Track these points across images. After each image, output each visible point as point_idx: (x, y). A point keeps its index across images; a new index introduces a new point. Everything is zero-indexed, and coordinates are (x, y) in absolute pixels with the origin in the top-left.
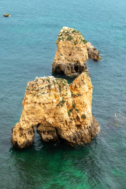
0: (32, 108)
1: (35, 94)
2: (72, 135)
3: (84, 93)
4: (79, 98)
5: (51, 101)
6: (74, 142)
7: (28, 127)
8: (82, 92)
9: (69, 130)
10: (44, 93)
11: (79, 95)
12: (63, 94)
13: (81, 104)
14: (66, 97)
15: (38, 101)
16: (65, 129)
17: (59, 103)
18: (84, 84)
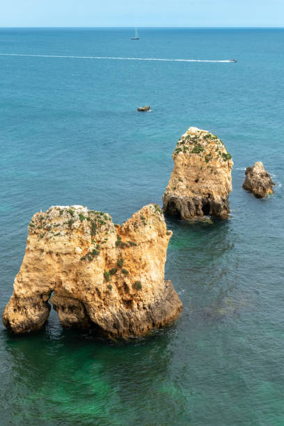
0: (36, 259)
1: (44, 235)
2: (111, 318)
3: (143, 241)
4: (131, 250)
5: (71, 250)
6: (115, 331)
7: (29, 294)
8: (138, 239)
9: (104, 306)
10: (59, 234)
11: (133, 244)
12: (99, 239)
13: (134, 261)
14: (103, 246)
15: (47, 248)
16: (97, 305)
17: (87, 255)
18: (145, 224)
